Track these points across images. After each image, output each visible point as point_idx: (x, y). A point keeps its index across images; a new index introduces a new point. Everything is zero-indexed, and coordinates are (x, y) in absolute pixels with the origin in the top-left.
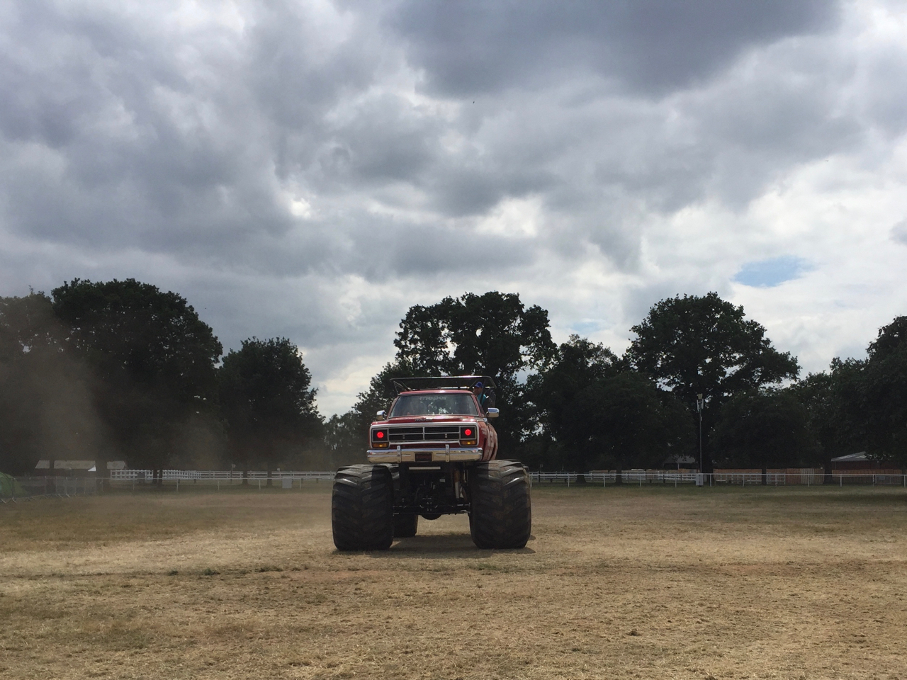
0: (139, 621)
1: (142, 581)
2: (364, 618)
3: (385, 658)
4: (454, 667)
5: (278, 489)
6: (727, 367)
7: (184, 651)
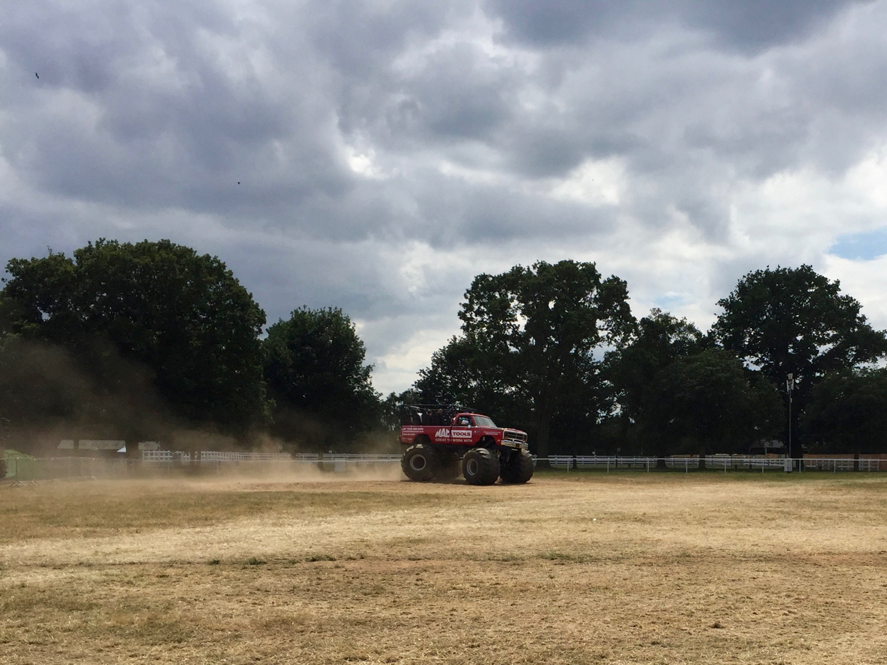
0: (178, 613)
1: (180, 571)
2: (426, 609)
3: (449, 652)
6: (820, 345)
7: (228, 644)
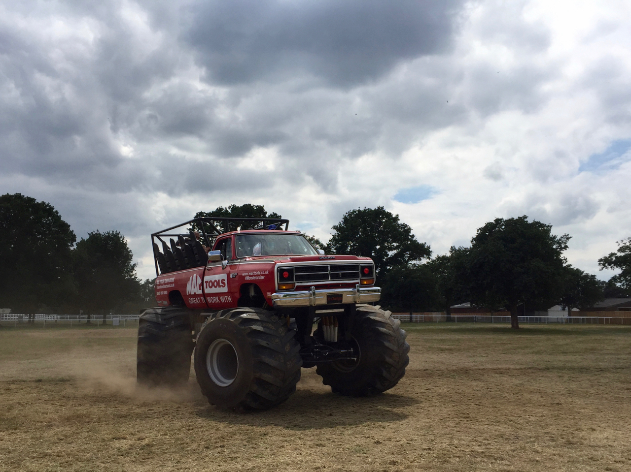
0: (15, 412)
1: (18, 386)
2: (163, 407)
3: (175, 433)
4: (219, 438)
5: (111, 326)
6: (389, 251)
7: (44, 431)
